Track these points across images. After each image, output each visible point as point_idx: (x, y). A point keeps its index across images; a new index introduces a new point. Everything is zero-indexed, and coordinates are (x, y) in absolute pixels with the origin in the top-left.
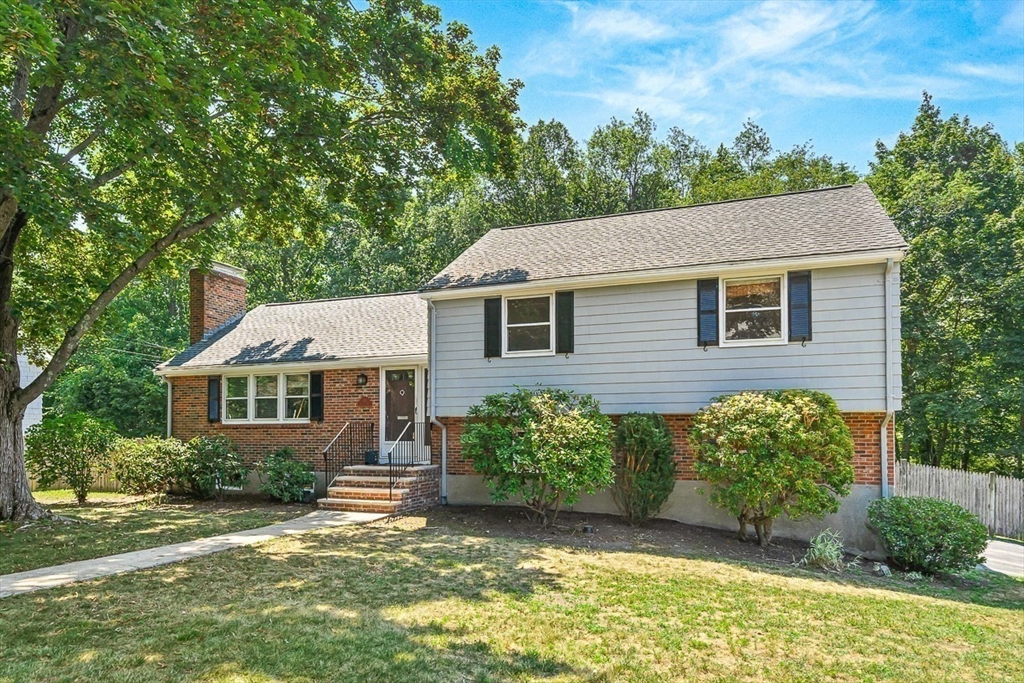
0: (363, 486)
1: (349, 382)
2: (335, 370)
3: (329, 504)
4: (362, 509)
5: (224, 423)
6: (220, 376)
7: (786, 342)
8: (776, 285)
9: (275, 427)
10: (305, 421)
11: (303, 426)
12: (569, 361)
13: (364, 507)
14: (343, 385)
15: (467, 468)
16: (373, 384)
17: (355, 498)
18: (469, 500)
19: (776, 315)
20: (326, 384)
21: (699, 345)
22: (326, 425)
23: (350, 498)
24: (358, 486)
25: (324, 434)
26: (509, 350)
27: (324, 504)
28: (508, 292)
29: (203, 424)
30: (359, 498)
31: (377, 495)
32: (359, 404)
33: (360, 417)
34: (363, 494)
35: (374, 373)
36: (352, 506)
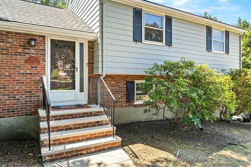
0: (71, 128)
1: (15, 43)
3: (57, 155)
4: (93, 150)
12: (170, 50)
13: (94, 148)
14: (8, 45)
16: (41, 47)
17: (74, 142)
24: (66, 130)
26: (145, 39)
27: (51, 156)
30: (78, 140)
32: (26, 61)
33: (29, 72)
34: (82, 136)
35: (41, 39)
36: (82, 150)
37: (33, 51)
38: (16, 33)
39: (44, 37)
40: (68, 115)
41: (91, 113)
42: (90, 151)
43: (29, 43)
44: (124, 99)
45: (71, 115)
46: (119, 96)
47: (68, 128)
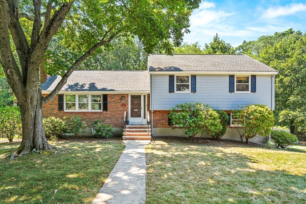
0: (134, 132)
1: (117, 98)
2: (112, 94)
3: (127, 138)
4: (139, 139)
5: (65, 111)
6: (63, 94)
7: (250, 93)
8: (248, 78)
9: (88, 113)
10: (101, 111)
11: (100, 113)
12: (195, 95)
13: (140, 138)
14: (115, 99)
15: (159, 126)
16: (127, 99)
17: (134, 136)
18: (160, 135)
19: (248, 86)
20: (109, 99)
21: (229, 92)
22: (109, 112)
23: (132, 136)
24: (132, 132)
25: (108, 115)
26: (176, 91)
27: (125, 138)
28: (176, 74)
29: (56, 111)
30: (135, 136)
31: (145, 134)
32: (121, 105)
33: (122, 110)
34: (137, 134)
35: (127, 96)
36: (135, 138)
37: (124, 101)
38: (118, 94)
39: (128, 95)
40: (134, 127)
41: (144, 127)
42: (138, 139)
43: (122, 98)
44: (167, 123)
45: (135, 127)
46: (164, 122)
47: (133, 132)
